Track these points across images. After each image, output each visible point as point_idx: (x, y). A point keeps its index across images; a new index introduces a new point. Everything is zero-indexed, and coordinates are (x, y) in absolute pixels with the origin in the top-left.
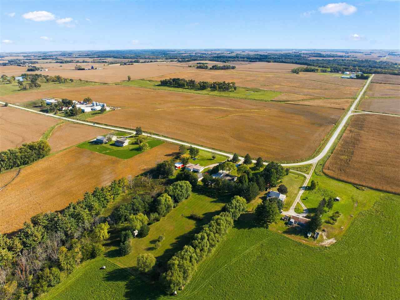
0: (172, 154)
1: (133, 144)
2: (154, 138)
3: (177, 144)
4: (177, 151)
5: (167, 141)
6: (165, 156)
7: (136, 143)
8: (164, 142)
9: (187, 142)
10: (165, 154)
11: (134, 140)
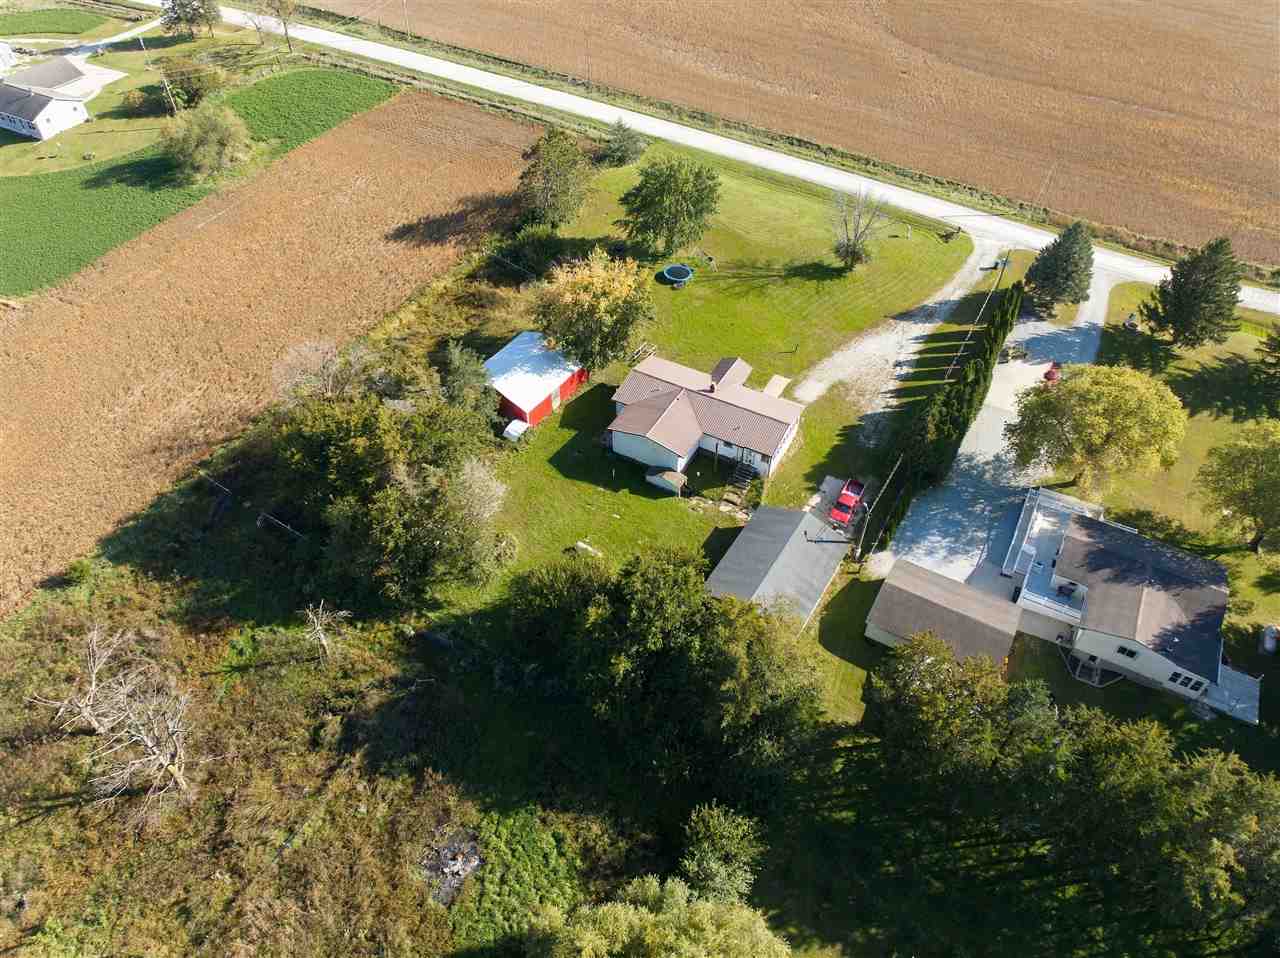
0: (460, 217)
1: (128, 112)
2: (310, 47)
3: (503, 109)
4: (505, 181)
5: (414, 75)
6: (403, 233)
7: (152, 104)
8: (389, 81)
9: (574, 82)
10: (402, 219)
11: (141, 73)
